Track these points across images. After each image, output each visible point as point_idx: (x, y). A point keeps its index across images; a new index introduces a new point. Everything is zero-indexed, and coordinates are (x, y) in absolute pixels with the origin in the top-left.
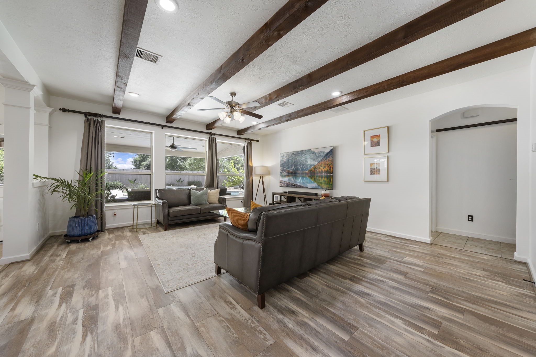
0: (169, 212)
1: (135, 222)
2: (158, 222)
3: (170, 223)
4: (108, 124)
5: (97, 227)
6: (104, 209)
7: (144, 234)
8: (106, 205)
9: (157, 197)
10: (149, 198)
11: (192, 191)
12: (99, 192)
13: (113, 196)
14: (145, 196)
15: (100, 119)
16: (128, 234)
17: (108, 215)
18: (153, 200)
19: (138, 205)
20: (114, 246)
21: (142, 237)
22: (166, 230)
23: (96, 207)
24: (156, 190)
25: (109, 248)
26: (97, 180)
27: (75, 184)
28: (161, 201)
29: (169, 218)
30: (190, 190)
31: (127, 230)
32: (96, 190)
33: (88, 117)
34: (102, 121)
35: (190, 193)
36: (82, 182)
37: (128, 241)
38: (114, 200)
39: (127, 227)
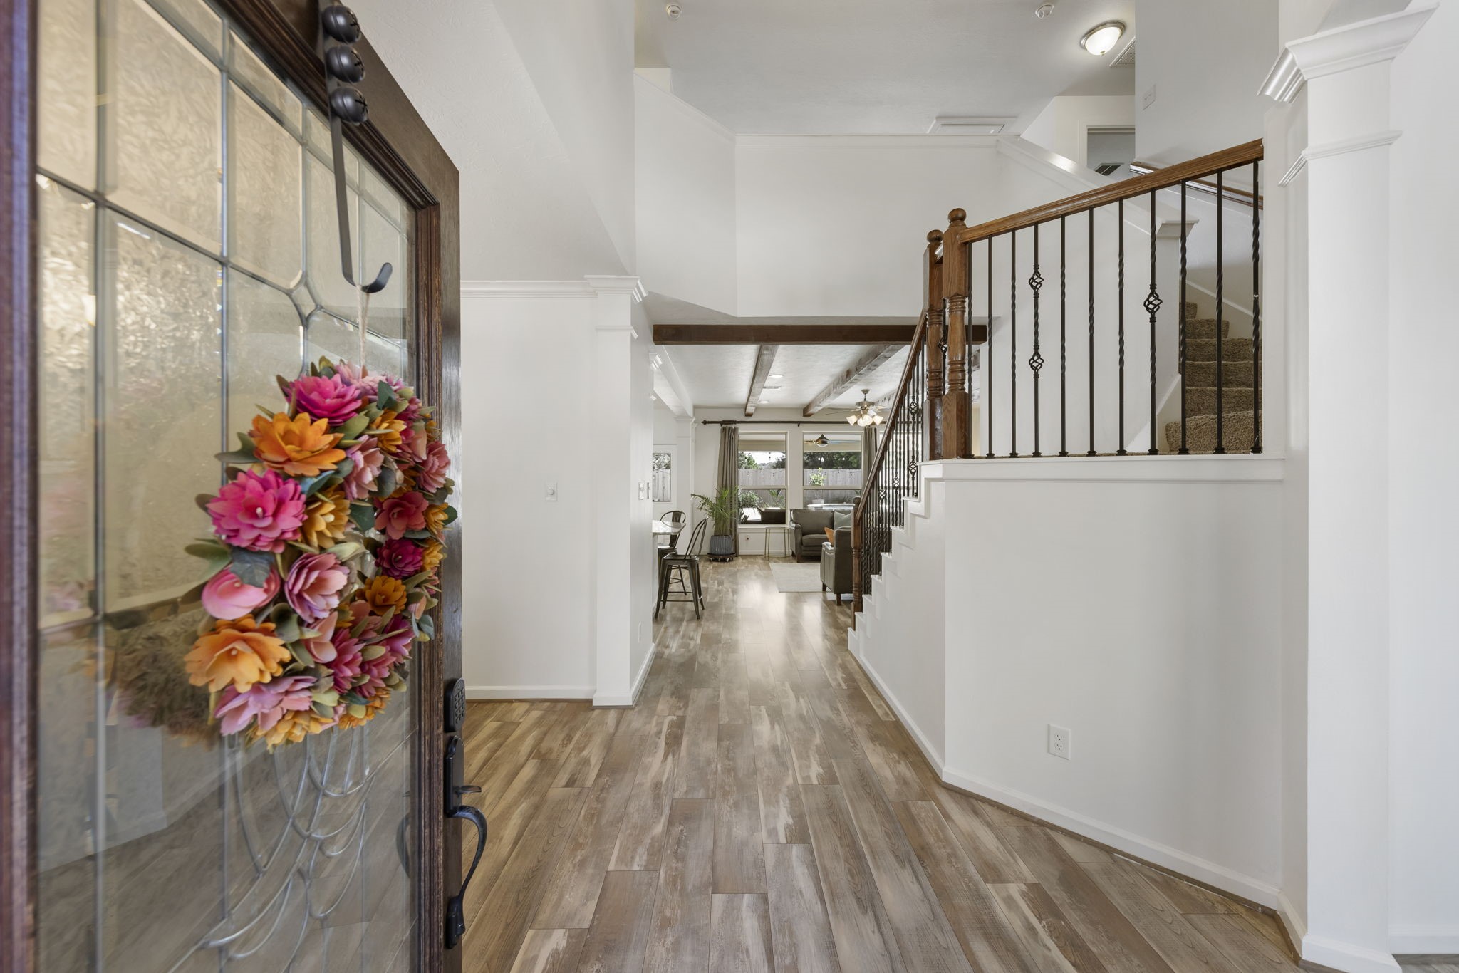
0: (802, 540)
1: (767, 551)
2: (793, 555)
3: (804, 553)
4: (742, 429)
5: (733, 550)
6: (738, 531)
7: (775, 562)
8: (740, 526)
9: (791, 520)
10: (783, 522)
11: (836, 513)
12: (733, 511)
13: (746, 517)
14: (778, 518)
15: (733, 426)
16: (760, 561)
17: (741, 538)
18: (789, 524)
19: (770, 529)
20: (747, 567)
21: (772, 565)
22: (798, 562)
23: (731, 527)
24: (791, 510)
25: (743, 568)
26: (731, 497)
27: (714, 501)
28: (794, 525)
29: (803, 548)
30: (833, 512)
31: (759, 558)
32: (731, 509)
33: (723, 426)
34: (735, 428)
35: (833, 517)
36: (720, 498)
37: (759, 566)
38: (746, 521)
39: (759, 555)
